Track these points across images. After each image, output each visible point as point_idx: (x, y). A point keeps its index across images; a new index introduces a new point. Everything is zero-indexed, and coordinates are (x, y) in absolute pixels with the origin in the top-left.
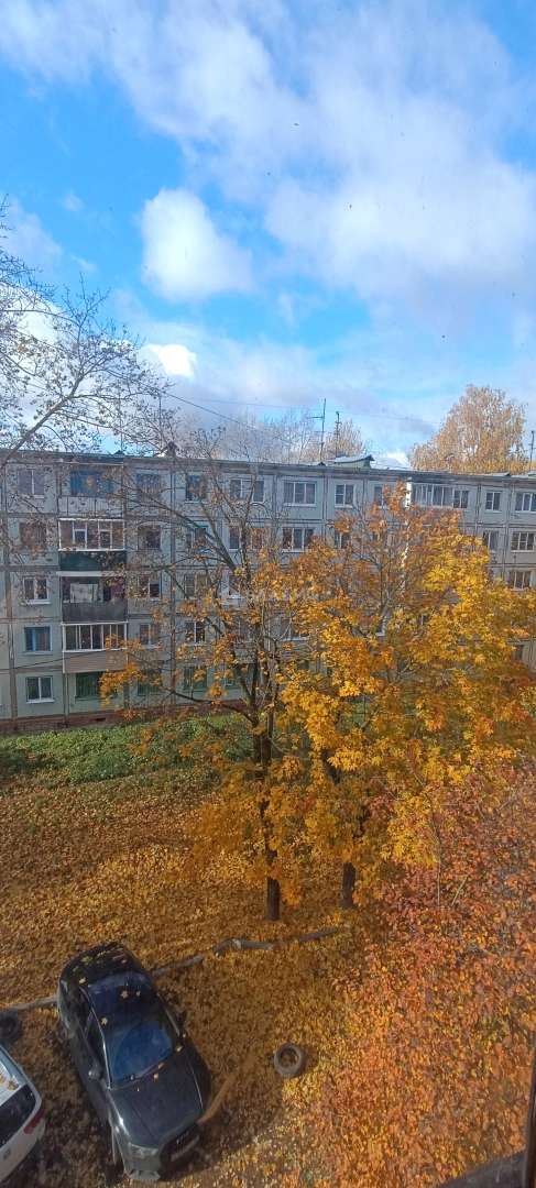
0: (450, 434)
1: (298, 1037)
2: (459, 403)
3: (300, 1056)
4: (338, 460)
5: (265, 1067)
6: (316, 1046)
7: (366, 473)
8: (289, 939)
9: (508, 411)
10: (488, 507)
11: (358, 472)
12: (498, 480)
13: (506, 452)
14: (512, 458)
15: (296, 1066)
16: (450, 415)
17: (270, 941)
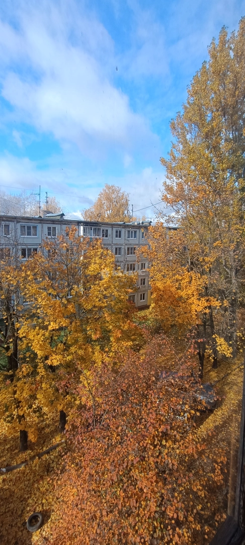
0: (100, 205)
1: (39, 508)
2: (102, 191)
3: (41, 517)
4: (48, 215)
5: (22, 531)
6: (49, 509)
7: (62, 221)
8: (34, 457)
9: (123, 196)
10: (117, 236)
11: (58, 221)
12: (120, 225)
13: (123, 213)
14: (126, 216)
15: (39, 524)
16: (99, 196)
17: (22, 463)
